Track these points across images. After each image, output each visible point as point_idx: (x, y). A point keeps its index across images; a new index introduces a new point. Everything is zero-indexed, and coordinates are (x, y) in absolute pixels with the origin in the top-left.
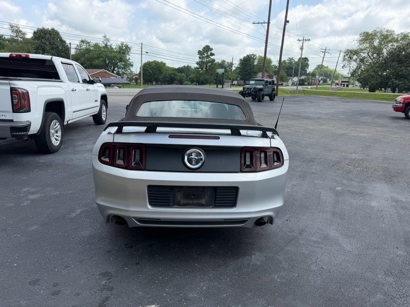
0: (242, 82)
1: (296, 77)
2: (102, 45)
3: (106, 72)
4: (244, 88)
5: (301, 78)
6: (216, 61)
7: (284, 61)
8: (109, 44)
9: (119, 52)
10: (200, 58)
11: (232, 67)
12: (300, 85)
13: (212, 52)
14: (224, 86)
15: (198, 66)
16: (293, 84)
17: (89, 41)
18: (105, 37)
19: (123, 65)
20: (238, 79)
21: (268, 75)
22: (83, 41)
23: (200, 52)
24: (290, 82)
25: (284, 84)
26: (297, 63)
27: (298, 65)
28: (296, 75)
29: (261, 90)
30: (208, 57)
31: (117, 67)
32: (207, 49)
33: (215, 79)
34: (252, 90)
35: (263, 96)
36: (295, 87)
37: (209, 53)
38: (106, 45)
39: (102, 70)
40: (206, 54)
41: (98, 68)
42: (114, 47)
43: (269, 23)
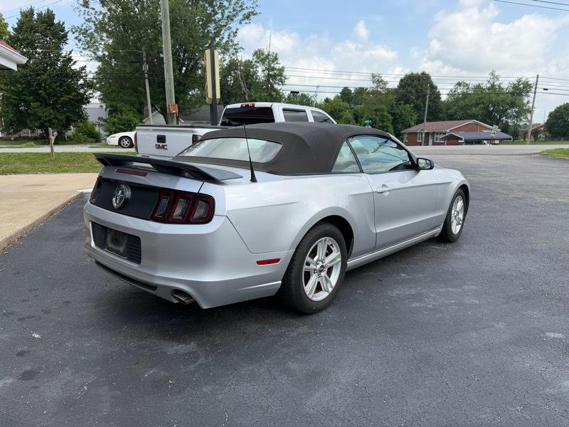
2: (486, 85)
3: (477, 124)
8: (497, 83)
9: (512, 94)
17: (468, 82)
18: (492, 74)
19: (516, 112)
22: (459, 84)
31: (506, 116)
38: (493, 86)
39: (471, 122)
41: (466, 119)
42: (504, 86)
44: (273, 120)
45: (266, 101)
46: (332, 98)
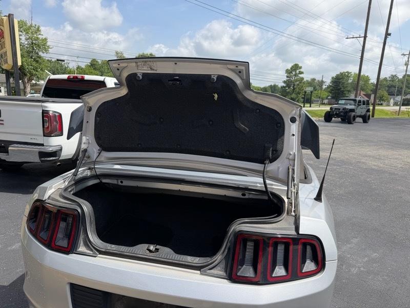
0: (333, 101)
1: (398, 97)
4: (331, 108)
5: (406, 97)
6: (305, 80)
7: (385, 79)
10: (287, 77)
11: (322, 85)
12: (403, 105)
13: (301, 70)
14: (312, 105)
15: (284, 85)
16: (396, 104)
20: (329, 97)
21: (364, 93)
23: (287, 71)
24: (392, 101)
25: (385, 103)
26: (401, 81)
27: (403, 83)
28: (399, 93)
29: (352, 110)
30: (295, 75)
32: (296, 67)
33: (303, 98)
34: (341, 110)
35: (354, 118)
36: (397, 108)
37: (298, 72)
40: (294, 73)
43: (365, 37)
44: (105, 86)
45: (58, 74)
46: (83, 66)
